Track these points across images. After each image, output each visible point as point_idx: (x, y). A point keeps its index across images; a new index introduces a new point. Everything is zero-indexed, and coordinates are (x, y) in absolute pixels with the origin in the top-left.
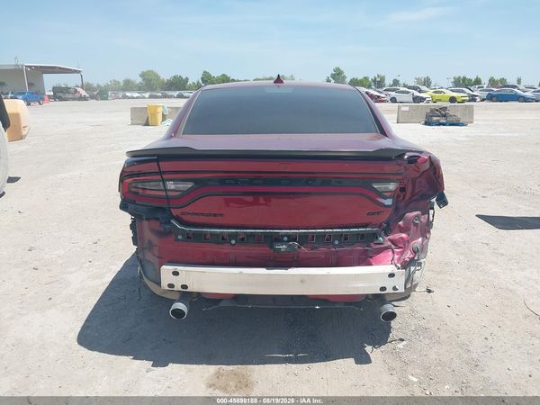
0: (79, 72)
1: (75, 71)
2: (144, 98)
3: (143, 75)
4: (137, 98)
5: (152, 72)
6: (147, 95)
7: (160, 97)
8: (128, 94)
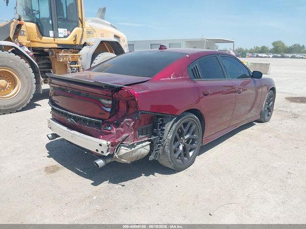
0: (233, 42)
1: (231, 42)
2: (269, 57)
3: (274, 44)
4: (265, 57)
5: (280, 42)
6: (271, 56)
7: (280, 57)
8: (260, 55)
